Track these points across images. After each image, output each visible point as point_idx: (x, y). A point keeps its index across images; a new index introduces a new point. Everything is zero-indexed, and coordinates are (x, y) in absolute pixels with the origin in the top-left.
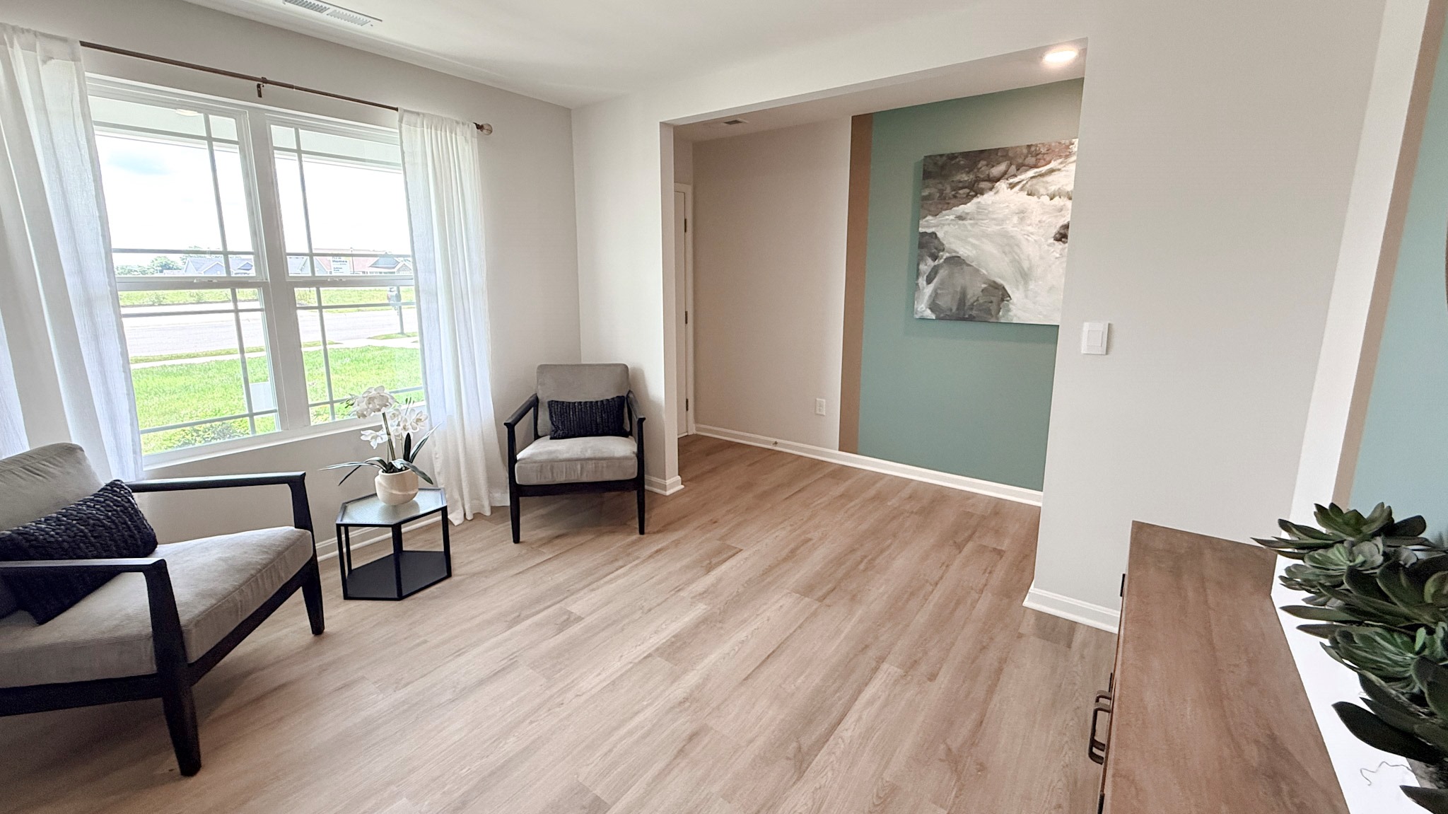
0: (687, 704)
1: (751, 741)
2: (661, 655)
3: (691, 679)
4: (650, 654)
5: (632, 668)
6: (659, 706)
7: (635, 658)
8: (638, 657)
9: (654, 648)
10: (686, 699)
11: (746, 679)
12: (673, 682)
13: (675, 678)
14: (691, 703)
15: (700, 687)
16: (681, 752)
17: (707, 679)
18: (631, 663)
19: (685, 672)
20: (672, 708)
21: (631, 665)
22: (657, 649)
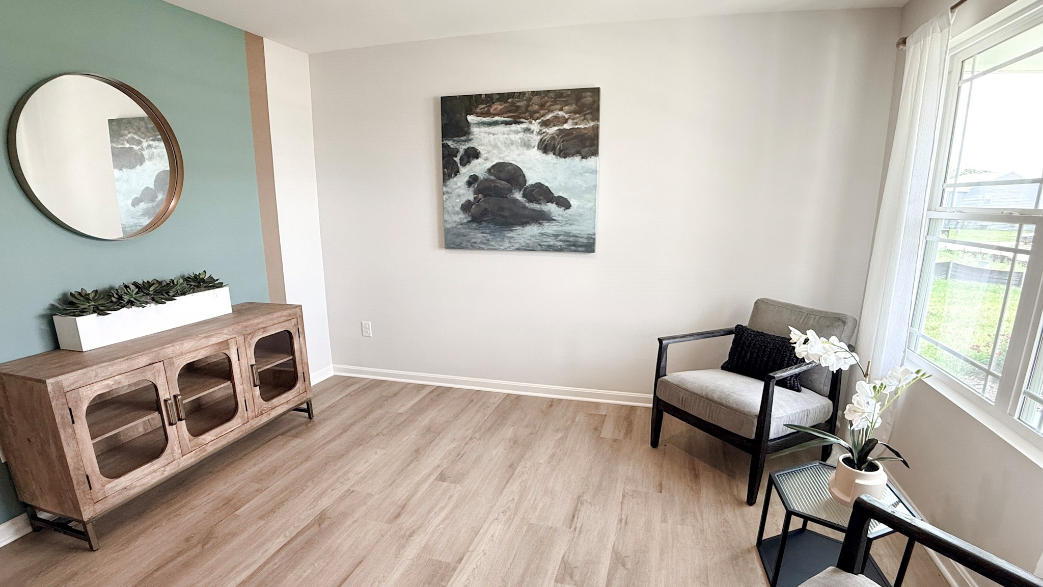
0: (408, 533)
1: (355, 522)
2: (448, 565)
3: (411, 552)
4: (460, 563)
5: (469, 547)
6: (430, 527)
7: (471, 555)
8: (468, 559)
9: (459, 569)
10: (411, 535)
11: (360, 562)
12: (427, 544)
13: (425, 548)
14: (405, 534)
15: (402, 547)
16: (403, 507)
17: (397, 555)
18: (472, 551)
19: (419, 556)
20: (419, 528)
21: (471, 549)
22: (455, 569)
